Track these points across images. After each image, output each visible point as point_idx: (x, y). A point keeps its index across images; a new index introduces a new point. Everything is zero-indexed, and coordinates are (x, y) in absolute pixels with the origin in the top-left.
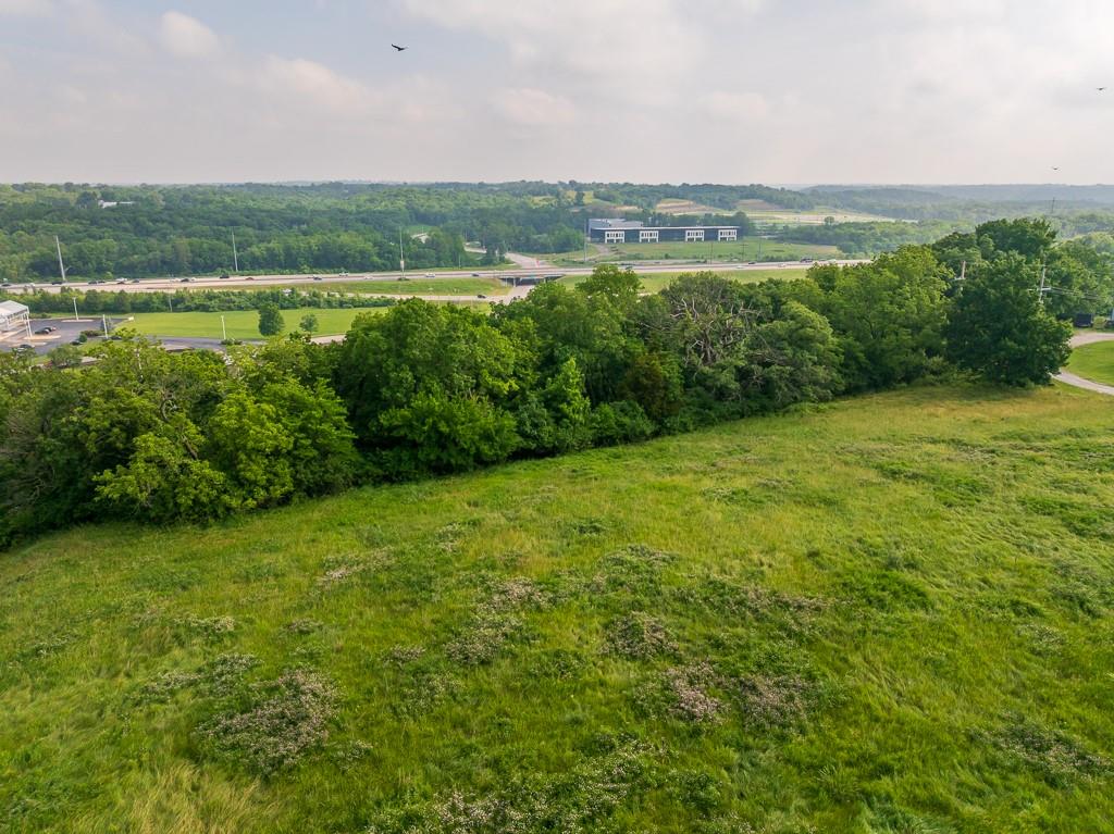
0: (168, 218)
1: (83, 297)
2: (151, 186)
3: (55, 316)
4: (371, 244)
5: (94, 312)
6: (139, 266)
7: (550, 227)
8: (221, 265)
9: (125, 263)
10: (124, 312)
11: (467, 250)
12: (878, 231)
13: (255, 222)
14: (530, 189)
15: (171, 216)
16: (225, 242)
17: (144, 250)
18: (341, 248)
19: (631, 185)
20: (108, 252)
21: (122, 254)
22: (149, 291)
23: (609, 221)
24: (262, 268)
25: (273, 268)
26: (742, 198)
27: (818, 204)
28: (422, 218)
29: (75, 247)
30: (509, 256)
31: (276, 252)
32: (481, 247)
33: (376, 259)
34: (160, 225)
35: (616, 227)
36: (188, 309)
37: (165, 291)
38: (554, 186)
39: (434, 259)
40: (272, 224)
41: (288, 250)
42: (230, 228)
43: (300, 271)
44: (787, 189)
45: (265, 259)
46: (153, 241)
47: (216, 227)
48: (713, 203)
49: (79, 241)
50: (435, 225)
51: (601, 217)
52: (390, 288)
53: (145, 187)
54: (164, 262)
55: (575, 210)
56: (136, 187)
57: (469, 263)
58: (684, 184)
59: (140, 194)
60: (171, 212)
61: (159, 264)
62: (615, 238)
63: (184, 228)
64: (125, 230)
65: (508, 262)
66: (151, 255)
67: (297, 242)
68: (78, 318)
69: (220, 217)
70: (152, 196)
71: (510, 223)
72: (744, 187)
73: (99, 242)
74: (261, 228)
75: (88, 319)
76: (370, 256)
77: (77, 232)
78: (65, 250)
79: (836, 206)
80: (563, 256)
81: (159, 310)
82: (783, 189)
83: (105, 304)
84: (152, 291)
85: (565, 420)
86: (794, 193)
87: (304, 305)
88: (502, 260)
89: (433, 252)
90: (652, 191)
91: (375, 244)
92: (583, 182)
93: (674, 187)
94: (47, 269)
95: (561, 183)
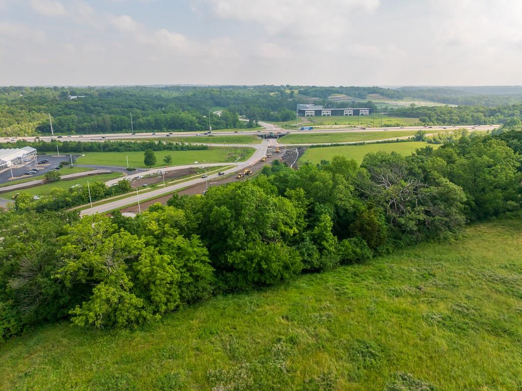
0: (100, 104)
1: (61, 144)
2: (92, 88)
3: (48, 154)
4: (195, 118)
5: (66, 152)
6: (87, 128)
7: (279, 109)
8: (125, 128)
9: (81, 127)
10: (80, 152)
11: (240, 120)
12: (438, 111)
13: (141, 107)
14: (268, 89)
15: (102, 103)
16: (127, 117)
17: (90, 120)
18: (181, 119)
19: (316, 87)
20: (73, 121)
21: (79, 122)
22: (92, 141)
23: (307, 106)
24: (144, 129)
25: (149, 129)
26: (369, 93)
27: (405, 96)
28: (218, 104)
29: (58, 119)
30: (260, 123)
31: (151, 121)
32: (246, 118)
33: (197, 125)
34: (96, 108)
35: (310, 109)
36: (110, 151)
37: (100, 141)
38: (279, 87)
39: (224, 125)
40: (148, 107)
41: (156, 120)
42: (129, 110)
43: (162, 131)
44: (390, 89)
45: (145, 125)
46: (93, 116)
47: (122, 109)
48: (355, 96)
49: (60, 115)
50: (224, 107)
51: (302, 103)
52: (205, 140)
53: (90, 88)
54: (98, 126)
55: (290, 100)
56: (86, 88)
57: (242, 127)
58: (341, 87)
59: (88, 92)
60: (102, 102)
61: (97, 127)
62: (310, 114)
63: (108, 109)
64: (81, 110)
65: (260, 126)
66: (92, 123)
67: (161, 116)
68: (59, 155)
69: (124, 104)
70: (93, 93)
71: (260, 107)
72: (369, 88)
73: (69, 116)
74: (143, 109)
75: (63, 155)
76: (195, 123)
77: (59, 111)
78: (53, 120)
79: (414, 97)
80: (286, 123)
81: (96, 151)
82: (388, 89)
83: (72, 148)
84: (94, 141)
85: (325, 251)
86: (394, 91)
87: (165, 149)
88: (257, 126)
89: (224, 122)
90: (326, 90)
91: (197, 118)
92: (293, 85)
93: (336, 88)
94: (45, 129)
95: (282, 86)
